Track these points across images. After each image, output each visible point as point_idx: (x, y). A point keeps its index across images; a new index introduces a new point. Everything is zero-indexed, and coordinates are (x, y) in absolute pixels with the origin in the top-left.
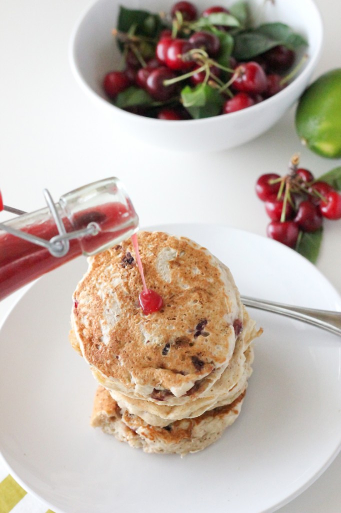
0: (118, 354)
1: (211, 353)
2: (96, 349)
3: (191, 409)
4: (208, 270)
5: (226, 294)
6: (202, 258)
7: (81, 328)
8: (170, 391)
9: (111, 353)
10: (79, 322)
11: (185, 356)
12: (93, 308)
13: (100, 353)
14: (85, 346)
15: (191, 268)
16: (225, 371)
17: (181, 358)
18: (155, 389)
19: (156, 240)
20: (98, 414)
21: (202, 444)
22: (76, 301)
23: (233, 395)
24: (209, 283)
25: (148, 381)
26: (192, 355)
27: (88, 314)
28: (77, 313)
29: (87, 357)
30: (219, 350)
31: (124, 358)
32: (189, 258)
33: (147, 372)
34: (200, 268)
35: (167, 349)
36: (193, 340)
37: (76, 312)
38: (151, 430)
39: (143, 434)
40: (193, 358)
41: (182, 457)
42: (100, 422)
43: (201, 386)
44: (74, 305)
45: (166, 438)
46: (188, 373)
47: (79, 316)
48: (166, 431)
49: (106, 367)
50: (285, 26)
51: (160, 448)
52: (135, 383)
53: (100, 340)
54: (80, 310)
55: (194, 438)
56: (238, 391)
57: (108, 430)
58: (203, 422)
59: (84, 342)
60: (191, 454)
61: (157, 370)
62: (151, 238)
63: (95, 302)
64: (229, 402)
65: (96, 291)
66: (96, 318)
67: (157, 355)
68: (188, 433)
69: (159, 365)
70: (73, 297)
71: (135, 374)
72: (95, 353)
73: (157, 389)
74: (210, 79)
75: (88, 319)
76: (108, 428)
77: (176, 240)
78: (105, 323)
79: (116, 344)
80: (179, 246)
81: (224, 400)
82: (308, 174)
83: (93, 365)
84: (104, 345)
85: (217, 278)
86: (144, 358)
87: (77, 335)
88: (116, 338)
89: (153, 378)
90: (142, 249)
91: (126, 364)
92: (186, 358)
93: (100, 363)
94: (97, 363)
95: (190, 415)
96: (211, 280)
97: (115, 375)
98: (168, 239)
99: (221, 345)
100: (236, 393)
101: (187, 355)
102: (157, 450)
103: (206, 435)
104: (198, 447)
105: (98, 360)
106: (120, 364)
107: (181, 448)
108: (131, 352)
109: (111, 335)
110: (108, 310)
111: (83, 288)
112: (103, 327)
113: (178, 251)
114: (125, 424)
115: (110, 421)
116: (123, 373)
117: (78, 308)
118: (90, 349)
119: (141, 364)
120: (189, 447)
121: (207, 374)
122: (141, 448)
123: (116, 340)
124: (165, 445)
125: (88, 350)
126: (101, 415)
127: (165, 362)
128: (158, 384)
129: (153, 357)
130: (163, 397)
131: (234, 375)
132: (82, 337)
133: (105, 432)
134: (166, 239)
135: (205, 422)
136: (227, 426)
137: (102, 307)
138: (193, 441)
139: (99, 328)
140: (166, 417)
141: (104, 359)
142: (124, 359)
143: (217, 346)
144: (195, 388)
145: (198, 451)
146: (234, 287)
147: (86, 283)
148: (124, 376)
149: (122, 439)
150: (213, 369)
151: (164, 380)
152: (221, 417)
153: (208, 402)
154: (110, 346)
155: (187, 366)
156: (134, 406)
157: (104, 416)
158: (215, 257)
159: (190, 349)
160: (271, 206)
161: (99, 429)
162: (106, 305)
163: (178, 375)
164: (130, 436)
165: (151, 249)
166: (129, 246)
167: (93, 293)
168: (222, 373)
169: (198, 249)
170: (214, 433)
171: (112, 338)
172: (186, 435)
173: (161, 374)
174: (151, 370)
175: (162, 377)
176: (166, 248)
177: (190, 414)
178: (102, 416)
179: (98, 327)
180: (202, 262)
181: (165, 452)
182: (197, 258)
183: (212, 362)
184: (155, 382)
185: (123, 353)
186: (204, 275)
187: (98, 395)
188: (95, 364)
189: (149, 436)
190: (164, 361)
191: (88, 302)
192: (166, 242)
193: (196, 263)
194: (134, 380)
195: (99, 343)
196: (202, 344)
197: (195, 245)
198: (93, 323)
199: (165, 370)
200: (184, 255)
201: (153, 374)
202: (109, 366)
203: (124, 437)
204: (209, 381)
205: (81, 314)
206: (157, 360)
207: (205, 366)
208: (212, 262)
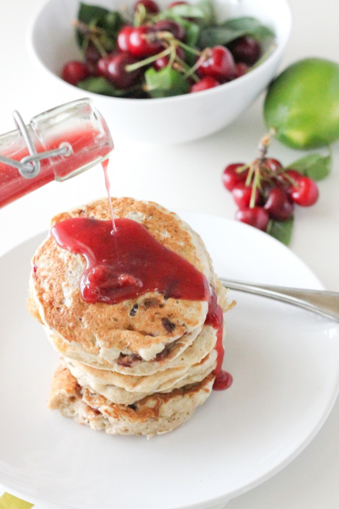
0: (82, 316)
1: (183, 315)
2: (57, 312)
3: (160, 380)
4: (178, 233)
5: (198, 257)
6: (171, 222)
7: (41, 292)
8: (138, 355)
9: (74, 315)
10: (38, 287)
11: (154, 317)
12: (54, 271)
13: (62, 315)
14: (45, 309)
15: (159, 231)
16: (196, 339)
17: (151, 320)
18: (121, 354)
19: (121, 204)
20: (57, 393)
21: (170, 424)
22: (35, 265)
23: (204, 369)
24: (179, 246)
25: (114, 343)
26: (163, 316)
27: (49, 278)
28: (36, 278)
29: (47, 321)
30: (191, 312)
31: (87, 319)
32: (157, 221)
33: (113, 333)
34: (169, 231)
35: (135, 310)
36: (163, 301)
37: (36, 276)
38: (114, 408)
39: (106, 411)
40: (163, 319)
41: (148, 438)
42: (58, 404)
43: (171, 352)
44: (33, 269)
45: (131, 416)
46: (157, 335)
47: (38, 280)
48: (132, 410)
49: (68, 330)
50: (252, 19)
51: (125, 427)
52: (100, 346)
53: (61, 303)
54: (39, 273)
55: (161, 417)
56: (209, 366)
57: (66, 413)
58: (171, 400)
59: (44, 306)
60: (158, 435)
61: (124, 332)
62: (116, 203)
63: (57, 265)
64: (199, 379)
65: (57, 254)
66: (57, 281)
67: (124, 315)
68: (156, 411)
69: (126, 326)
70: (32, 262)
71: (100, 336)
72: (56, 316)
73: (124, 352)
74: (175, 61)
75: (48, 282)
76: (67, 410)
77: (143, 204)
78: (68, 285)
79: (79, 305)
80: (147, 210)
81: (195, 375)
82: (277, 163)
83: (54, 329)
84: (66, 308)
85: (188, 241)
86: (110, 319)
87: (36, 299)
88: (79, 300)
89: (120, 340)
90: (107, 213)
91: (90, 326)
92: (156, 319)
93: (61, 326)
94: (58, 327)
95: (159, 388)
96: (182, 244)
97: (77, 339)
98: (135, 203)
99: (193, 307)
100: (207, 369)
101: (157, 316)
102: (121, 430)
103: (174, 414)
104: (166, 428)
105: (59, 323)
106: (84, 326)
107: (147, 428)
108: (95, 313)
109: (73, 297)
110: (71, 272)
111: (43, 252)
112: (65, 290)
113: (145, 215)
114: (85, 403)
115: (69, 402)
116: (87, 336)
117: (37, 273)
118: (50, 313)
119: (106, 326)
120: (156, 427)
121: (179, 337)
122: (103, 430)
123: (80, 302)
124: (131, 424)
125: (48, 313)
126: (60, 394)
127: (132, 324)
128: (125, 346)
129: (120, 318)
130: (131, 363)
131: (206, 344)
132: (42, 301)
133: (63, 415)
134: (132, 204)
135: (174, 401)
136: (197, 405)
137: (65, 269)
138: (160, 420)
139: (61, 291)
140: (132, 389)
141: (66, 321)
142: (88, 321)
143: (189, 308)
144: (165, 352)
145: (167, 432)
146: (206, 252)
147: (46, 247)
148: (88, 339)
149: (82, 421)
150: (185, 332)
151: (132, 341)
152: (191, 396)
153: (178, 373)
154: (72, 308)
155: (157, 327)
156: (97, 378)
157: (63, 396)
158: (184, 222)
159: (160, 310)
160: (239, 193)
161: (57, 413)
162: (68, 267)
163: (147, 337)
164: (92, 415)
165: (117, 213)
166: (93, 210)
167: (54, 256)
168: (194, 339)
169: (167, 213)
170: (183, 413)
171: (75, 300)
172: (153, 414)
173: (129, 335)
174: (118, 332)
175: (129, 339)
176: (133, 211)
177: (158, 386)
178: (61, 396)
179: (59, 290)
180: (171, 226)
181: (130, 432)
182: (166, 222)
183: (184, 325)
184: (122, 344)
185: (86, 316)
186: (174, 238)
187: (56, 376)
188: (56, 327)
189: (113, 414)
190: (132, 322)
191: (48, 265)
192: (132, 206)
193: (165, 227)
194: (99, 343)
195: (60, 306)
196: (173, 306)
197: (164, 209)
198: (54, 286)
199: (132, 332)
200: (152, 219)
201: (120, 336)
202: (72, 329)
203: (85, 419)
204: (181, 345)
205: (41, 278)
206: (124, 321)
207: (175, 328)
208: (182, 227)
